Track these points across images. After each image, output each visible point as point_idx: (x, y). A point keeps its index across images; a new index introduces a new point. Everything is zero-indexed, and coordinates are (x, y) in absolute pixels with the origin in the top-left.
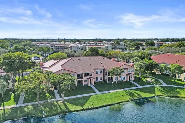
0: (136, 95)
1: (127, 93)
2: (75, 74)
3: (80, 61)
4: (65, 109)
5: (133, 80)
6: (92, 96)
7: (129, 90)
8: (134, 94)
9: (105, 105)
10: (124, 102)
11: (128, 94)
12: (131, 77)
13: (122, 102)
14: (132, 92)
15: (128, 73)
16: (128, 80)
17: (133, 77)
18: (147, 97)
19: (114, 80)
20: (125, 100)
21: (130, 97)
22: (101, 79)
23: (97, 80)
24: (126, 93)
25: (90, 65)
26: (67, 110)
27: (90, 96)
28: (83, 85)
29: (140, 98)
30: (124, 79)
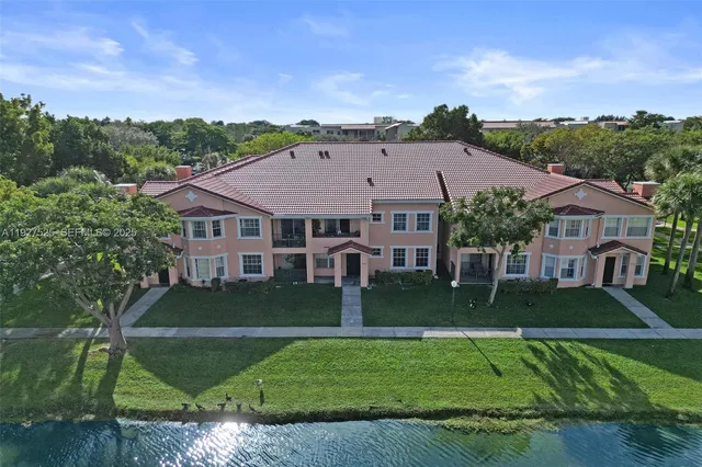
0: (604, 382)
1: (535, 361)
2: (260, 218)
3: (326, 160)
4: (95, 387)
5: (629, 285)
6: (299, 344)
7: (565, 345)
8: (587, 372)
9: (336, 413)
10: (484, 414)
11: (543, 368)
12: (624, 270)
13: (468, 413)
14: (580, 356)
15: (605, 239)
16: (598, 283)
17: (631, 269)
18: (693, 409)
19: (502, 274)
20: (497, 405)
21: (546, 392)
22: (422, 261)
23: (399, 261)
24: (529, 356)
25: (369, 180)
26: (95, 402)
27: (290, 340)
28: (310, 280)
29: (625, 408)
30: (570, 273)
